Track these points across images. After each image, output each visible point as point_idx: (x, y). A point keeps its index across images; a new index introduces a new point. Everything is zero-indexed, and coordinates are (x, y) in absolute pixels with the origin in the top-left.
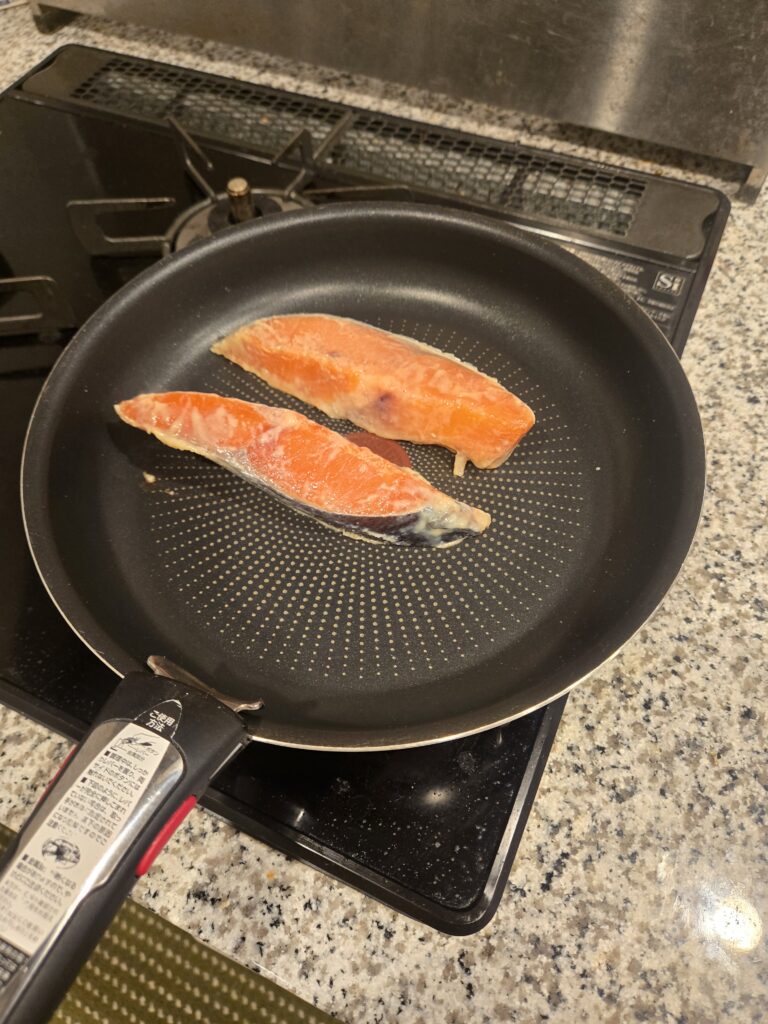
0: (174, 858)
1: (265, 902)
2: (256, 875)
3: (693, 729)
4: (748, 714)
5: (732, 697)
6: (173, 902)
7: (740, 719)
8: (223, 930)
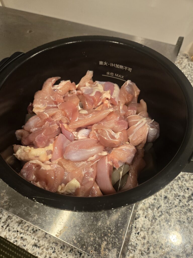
0: (30, 236)
1: (51, 247)
2: (49, 240)
3: (153, 201)
4: (166, 197)
5: (162, 193)
6: (29, 247)
7: (164, 199)
8: (41, 254)
